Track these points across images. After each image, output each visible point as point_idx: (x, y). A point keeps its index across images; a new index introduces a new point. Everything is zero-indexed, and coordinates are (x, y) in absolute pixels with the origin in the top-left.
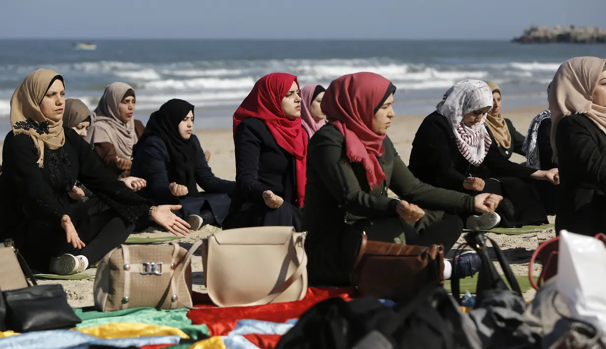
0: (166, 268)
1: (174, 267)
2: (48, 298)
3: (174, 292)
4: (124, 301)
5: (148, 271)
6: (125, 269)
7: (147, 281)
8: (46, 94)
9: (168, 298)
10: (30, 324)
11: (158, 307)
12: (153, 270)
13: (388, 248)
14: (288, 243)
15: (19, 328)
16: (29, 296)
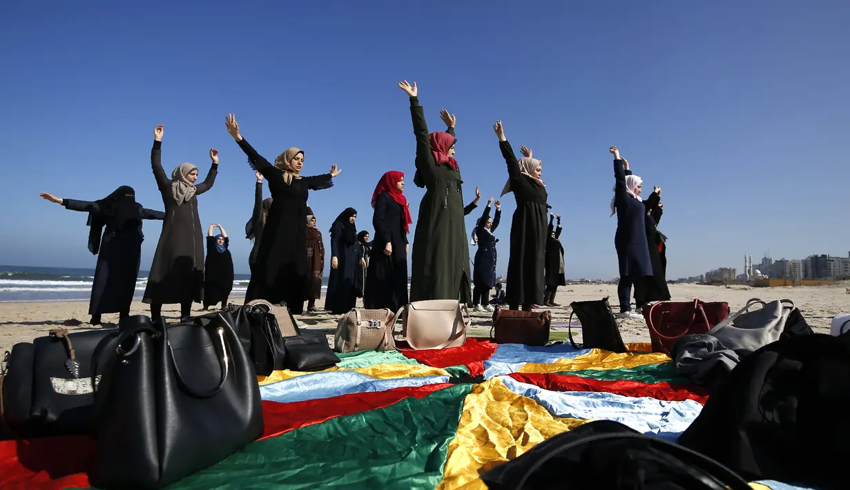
0: (383, 324)
1: (387, 324)
2: (316, 343)
3: (386, 340)
4: (356, 346)
5: (372, 326)
6: (358, 324)
7: (371, 333)
8: (294, 158)
9: (384, 343)
10: (303, 364)
11: (377, 350)
12: (375, 325)
13: (515, 313)
14: (456, 310)
15: (294, 368)
16: (302, 342)
